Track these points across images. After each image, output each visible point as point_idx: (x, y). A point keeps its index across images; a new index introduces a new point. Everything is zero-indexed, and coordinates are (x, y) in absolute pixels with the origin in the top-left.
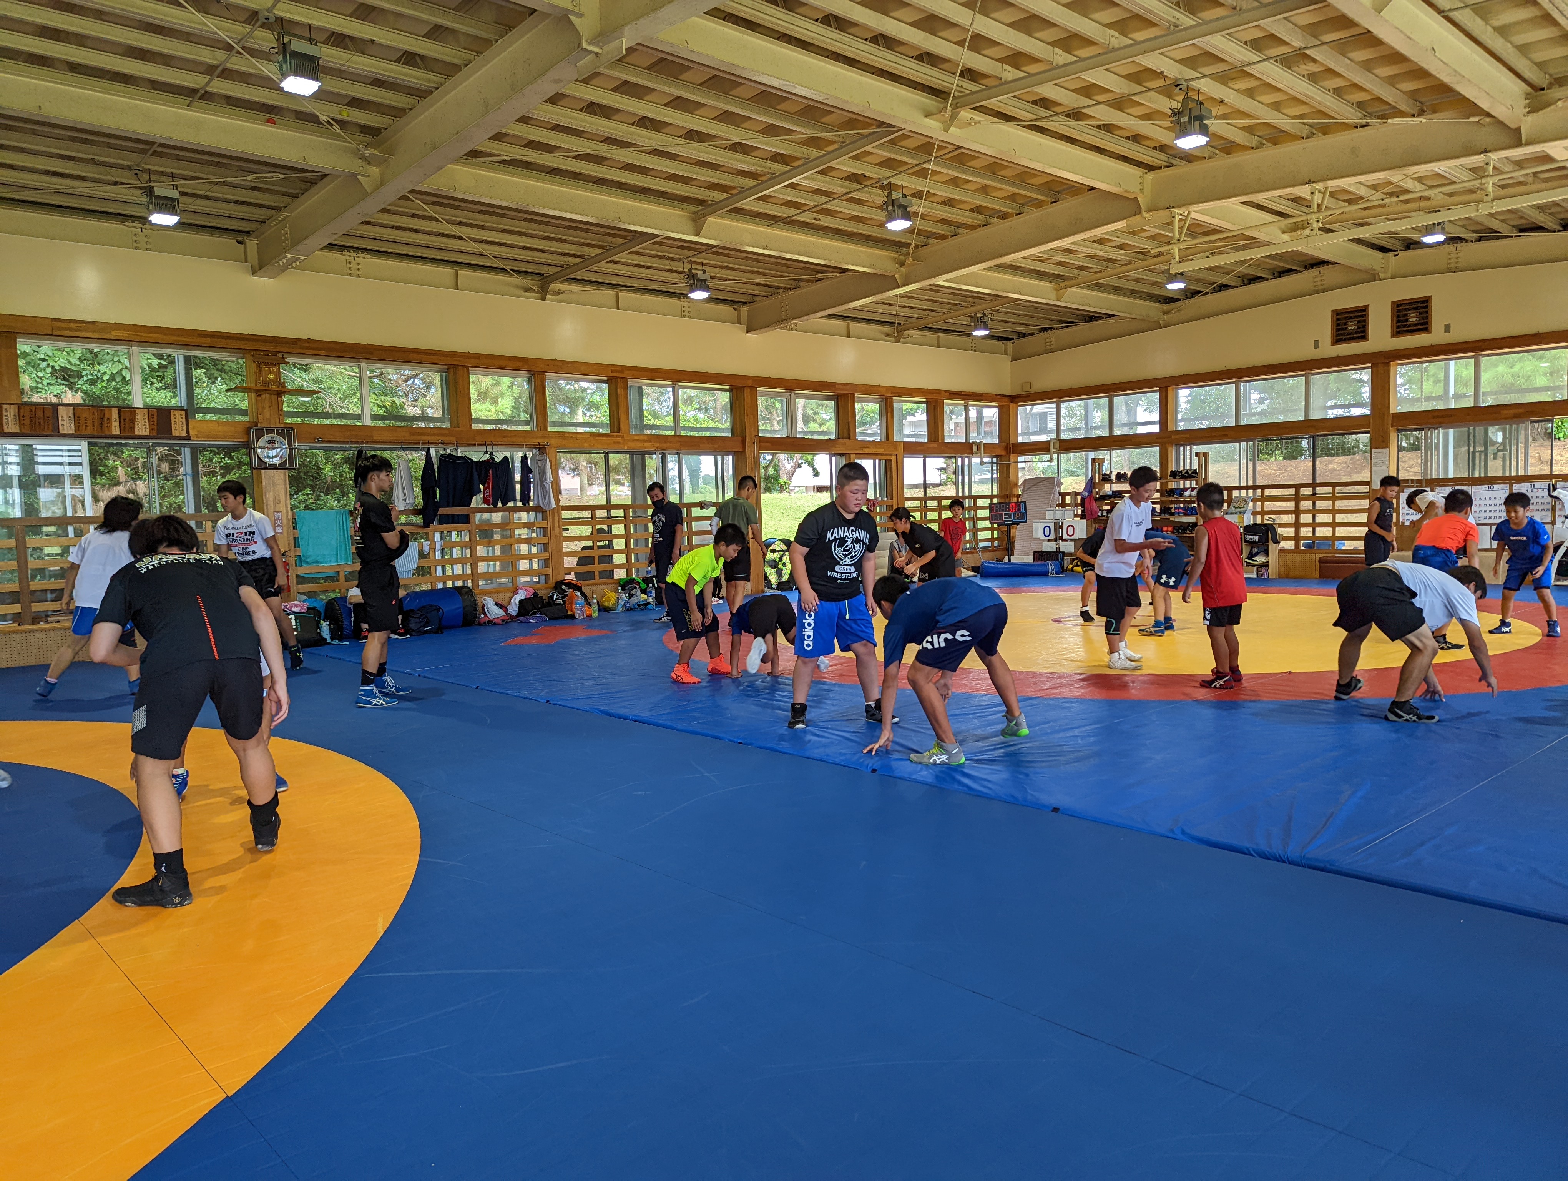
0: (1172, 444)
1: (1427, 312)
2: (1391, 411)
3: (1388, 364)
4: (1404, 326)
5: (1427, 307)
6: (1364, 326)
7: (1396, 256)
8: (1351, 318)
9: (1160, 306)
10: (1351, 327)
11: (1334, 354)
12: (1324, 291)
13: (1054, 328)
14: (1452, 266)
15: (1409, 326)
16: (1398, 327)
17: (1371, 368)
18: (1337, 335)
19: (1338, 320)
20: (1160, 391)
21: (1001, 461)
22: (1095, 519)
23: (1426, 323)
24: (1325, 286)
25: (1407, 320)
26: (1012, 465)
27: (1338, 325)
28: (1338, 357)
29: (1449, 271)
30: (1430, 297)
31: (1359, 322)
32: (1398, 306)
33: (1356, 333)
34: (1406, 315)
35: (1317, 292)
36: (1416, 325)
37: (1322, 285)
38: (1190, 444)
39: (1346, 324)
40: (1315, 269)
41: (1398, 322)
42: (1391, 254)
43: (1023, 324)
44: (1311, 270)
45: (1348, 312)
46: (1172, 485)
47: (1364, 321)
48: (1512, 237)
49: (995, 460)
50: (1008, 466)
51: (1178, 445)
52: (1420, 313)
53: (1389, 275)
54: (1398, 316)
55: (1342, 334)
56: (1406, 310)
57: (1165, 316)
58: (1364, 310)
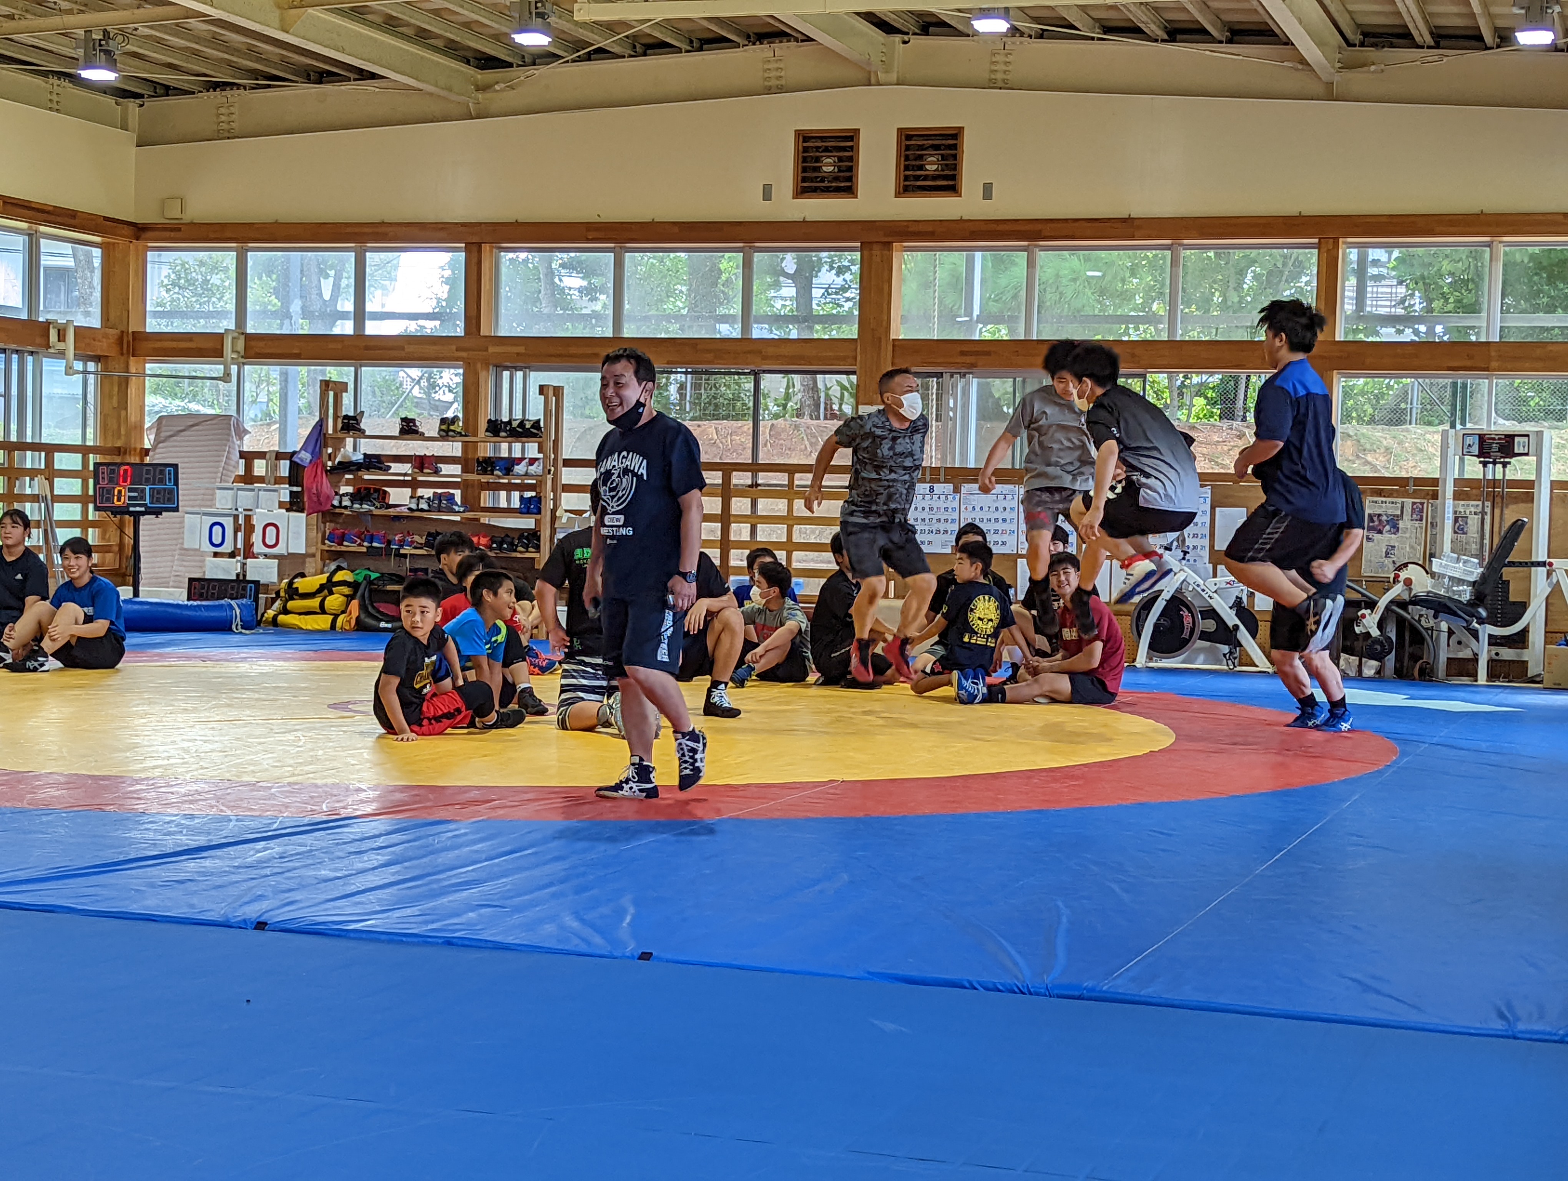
0: (486, 364)
1: (955, 157)
2: (893, 336)
3: (888, 245)
4: (917, 178)
5: (955, 147)
6: (850, 169)
7: (905, 42)
8: (826, 149)
9: (469, 70)
10: (828, 166)
11: (797, 216)
12: (781, 90)
13: (238, 86)
14: (999, 76)
15: (926, 178)
16: (906, 178)
17: (862, 250)
18: (804, 180)
19: (806, 150)
20: (467, 250)
21: (105, 369)
22: (324, 514)
23: (953, 178)
24: (783, 82)
25: (921, 168)
26: (133, 382)
27: (805, 160)
28: (804, 222)
29: (992, 85)
30: (961, 129)
31: (840, 159)
32: (909, 137)
33: (836, 179)
34: (920, 157)
35: (769, 91)
36: (935, 178)
37: (779, 78)
38: (526, 368)
39: (818, 159)
40: (765, 46)
41: (907, 168)
42: (898, 38)
43: (170, 66)
44: (758, 46)
45: (823, 139)
46: (486, 450)
47: (850, 159)
48: (1093, 39)
49: (91, 366)
50: (124, 383)
51: (500, 367)
52: (942, 155)
53: (894, 77)
54: (907, 158)
55: (812, 180)
56: (921, 147)
57: (480, 96)
58: (851, 138)
